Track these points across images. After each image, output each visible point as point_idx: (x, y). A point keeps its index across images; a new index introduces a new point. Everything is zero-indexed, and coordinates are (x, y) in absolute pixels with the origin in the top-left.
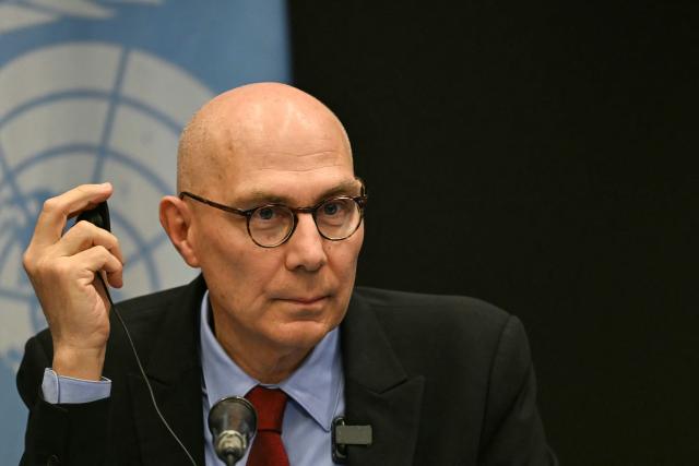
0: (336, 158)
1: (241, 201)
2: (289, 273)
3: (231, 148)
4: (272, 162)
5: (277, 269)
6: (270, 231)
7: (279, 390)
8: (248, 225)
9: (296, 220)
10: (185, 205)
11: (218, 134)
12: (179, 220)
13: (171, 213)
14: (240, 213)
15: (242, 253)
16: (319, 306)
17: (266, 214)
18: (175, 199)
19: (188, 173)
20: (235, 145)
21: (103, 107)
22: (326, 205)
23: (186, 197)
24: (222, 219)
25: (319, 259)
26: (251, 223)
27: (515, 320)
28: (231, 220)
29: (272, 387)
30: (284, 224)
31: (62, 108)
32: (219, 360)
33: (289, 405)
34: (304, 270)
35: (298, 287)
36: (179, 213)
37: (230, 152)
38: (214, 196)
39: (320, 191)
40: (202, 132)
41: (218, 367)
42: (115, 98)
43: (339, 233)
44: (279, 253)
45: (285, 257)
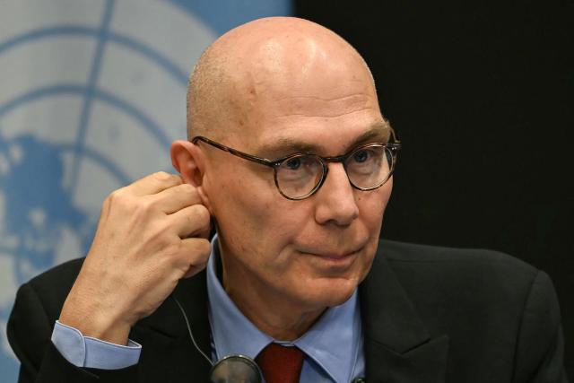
0: (365, 100)
1: (267, 150)
2: (319, 226)
3: (253, 92)
4: (300, 107)
5: (305, 223)
6: (297, 183)
7: (296, 348)
8: (275, 177)
9: (326, 171)
10: (199, 150)
11: (238, 76)
12: (191, 165)
13: (182, 158)
14: (267, 163)
15: (267, 206)
16: (347, 262)
17: (294, 164)
18: (188, 144)
19: (201, 117)
20: (258, 89)
21: (90, 44)
22: (356, 153)
23: (199, 142)
24: (244, 168)
25: (351, 213)
26: (278, 174)
27: (543, 276)
28: (254, 170)
29: (287, 344)
30: (312, 174)
31: (47, 46)
32: (229, 314)
33: (306, 364)
34: (335, 224)
35: (328, 241)
36: (191, 158)
37: (251, 96)
38: (234, 142)
39: (352, 138)
40: (218, 73)
41: (228, 323)
42: (104, 35)
43: (370, 182)
44: (307, 206)
45: (314, 210)
